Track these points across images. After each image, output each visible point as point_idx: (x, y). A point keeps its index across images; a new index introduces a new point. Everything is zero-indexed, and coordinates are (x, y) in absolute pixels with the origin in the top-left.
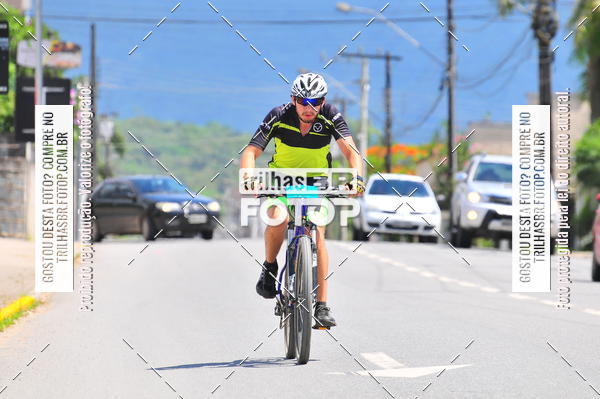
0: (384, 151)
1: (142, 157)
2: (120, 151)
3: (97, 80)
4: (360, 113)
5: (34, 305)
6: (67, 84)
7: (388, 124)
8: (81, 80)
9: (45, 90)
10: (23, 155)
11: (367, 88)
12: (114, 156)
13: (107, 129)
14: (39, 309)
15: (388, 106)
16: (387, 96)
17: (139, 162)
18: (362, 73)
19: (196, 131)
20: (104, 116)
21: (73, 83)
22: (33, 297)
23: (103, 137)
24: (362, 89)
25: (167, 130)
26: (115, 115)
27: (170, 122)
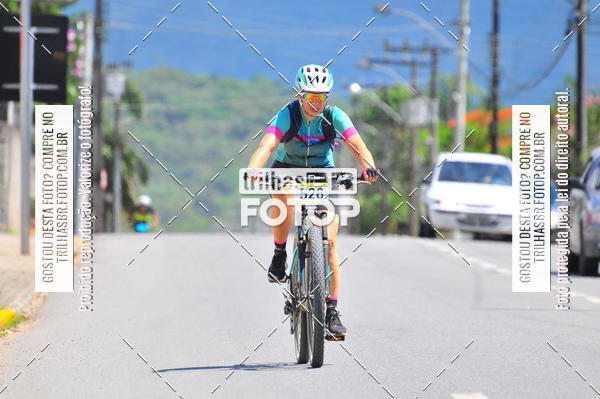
0: (489, 118)
1: (164, 122)
2: (136, 112)
3: (104, 17)
4: (458, 65)
5: (15, 322)
6: (63, 23)
7: (495, 81)
8: (83, 17)
9: (34, 30)
10: (4, 117)
11: (467, 31)
12: (127, 120)
13: (116, 83)
14: (22, 326)
15: (495, 56)
16: (495, 43)
17: (159, 127)
18: (460, 11)
19: (236, 88)
20: (113, 67)
21: (71, 21)
22: (13, 311)
23: (110, 95)
24: (461, 33)
25: (199, 85)
26: (128, 64)
27: (202, 75)
